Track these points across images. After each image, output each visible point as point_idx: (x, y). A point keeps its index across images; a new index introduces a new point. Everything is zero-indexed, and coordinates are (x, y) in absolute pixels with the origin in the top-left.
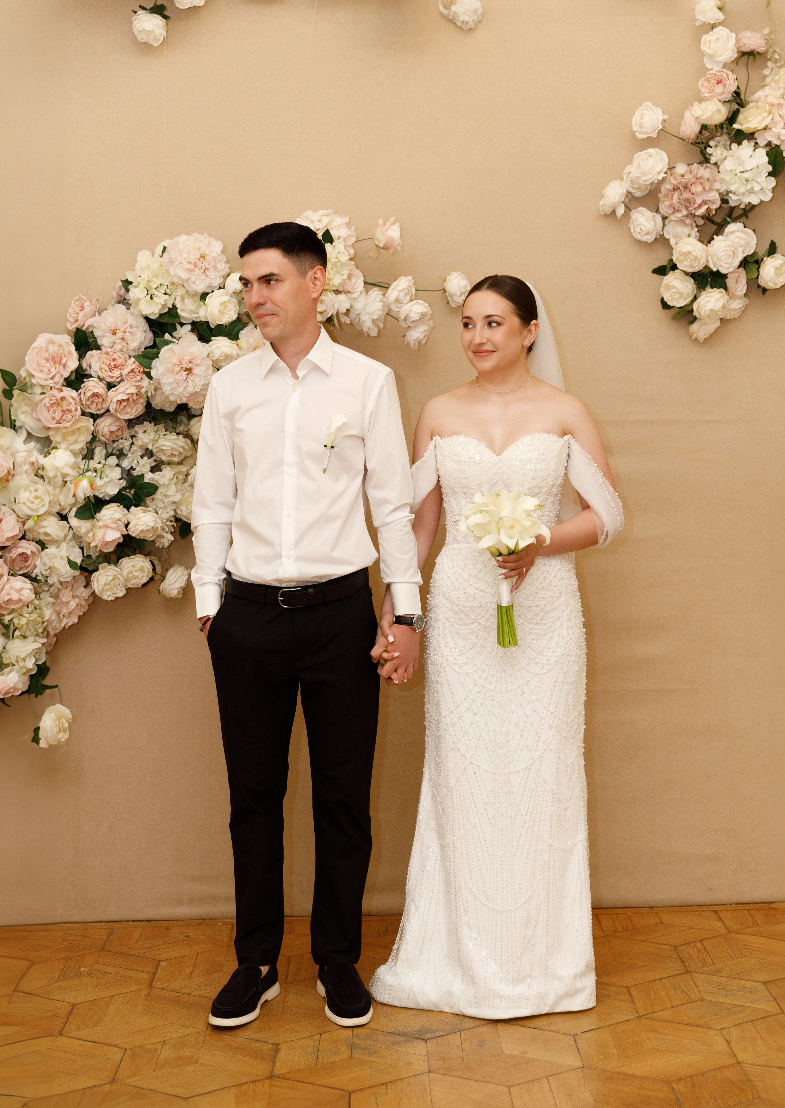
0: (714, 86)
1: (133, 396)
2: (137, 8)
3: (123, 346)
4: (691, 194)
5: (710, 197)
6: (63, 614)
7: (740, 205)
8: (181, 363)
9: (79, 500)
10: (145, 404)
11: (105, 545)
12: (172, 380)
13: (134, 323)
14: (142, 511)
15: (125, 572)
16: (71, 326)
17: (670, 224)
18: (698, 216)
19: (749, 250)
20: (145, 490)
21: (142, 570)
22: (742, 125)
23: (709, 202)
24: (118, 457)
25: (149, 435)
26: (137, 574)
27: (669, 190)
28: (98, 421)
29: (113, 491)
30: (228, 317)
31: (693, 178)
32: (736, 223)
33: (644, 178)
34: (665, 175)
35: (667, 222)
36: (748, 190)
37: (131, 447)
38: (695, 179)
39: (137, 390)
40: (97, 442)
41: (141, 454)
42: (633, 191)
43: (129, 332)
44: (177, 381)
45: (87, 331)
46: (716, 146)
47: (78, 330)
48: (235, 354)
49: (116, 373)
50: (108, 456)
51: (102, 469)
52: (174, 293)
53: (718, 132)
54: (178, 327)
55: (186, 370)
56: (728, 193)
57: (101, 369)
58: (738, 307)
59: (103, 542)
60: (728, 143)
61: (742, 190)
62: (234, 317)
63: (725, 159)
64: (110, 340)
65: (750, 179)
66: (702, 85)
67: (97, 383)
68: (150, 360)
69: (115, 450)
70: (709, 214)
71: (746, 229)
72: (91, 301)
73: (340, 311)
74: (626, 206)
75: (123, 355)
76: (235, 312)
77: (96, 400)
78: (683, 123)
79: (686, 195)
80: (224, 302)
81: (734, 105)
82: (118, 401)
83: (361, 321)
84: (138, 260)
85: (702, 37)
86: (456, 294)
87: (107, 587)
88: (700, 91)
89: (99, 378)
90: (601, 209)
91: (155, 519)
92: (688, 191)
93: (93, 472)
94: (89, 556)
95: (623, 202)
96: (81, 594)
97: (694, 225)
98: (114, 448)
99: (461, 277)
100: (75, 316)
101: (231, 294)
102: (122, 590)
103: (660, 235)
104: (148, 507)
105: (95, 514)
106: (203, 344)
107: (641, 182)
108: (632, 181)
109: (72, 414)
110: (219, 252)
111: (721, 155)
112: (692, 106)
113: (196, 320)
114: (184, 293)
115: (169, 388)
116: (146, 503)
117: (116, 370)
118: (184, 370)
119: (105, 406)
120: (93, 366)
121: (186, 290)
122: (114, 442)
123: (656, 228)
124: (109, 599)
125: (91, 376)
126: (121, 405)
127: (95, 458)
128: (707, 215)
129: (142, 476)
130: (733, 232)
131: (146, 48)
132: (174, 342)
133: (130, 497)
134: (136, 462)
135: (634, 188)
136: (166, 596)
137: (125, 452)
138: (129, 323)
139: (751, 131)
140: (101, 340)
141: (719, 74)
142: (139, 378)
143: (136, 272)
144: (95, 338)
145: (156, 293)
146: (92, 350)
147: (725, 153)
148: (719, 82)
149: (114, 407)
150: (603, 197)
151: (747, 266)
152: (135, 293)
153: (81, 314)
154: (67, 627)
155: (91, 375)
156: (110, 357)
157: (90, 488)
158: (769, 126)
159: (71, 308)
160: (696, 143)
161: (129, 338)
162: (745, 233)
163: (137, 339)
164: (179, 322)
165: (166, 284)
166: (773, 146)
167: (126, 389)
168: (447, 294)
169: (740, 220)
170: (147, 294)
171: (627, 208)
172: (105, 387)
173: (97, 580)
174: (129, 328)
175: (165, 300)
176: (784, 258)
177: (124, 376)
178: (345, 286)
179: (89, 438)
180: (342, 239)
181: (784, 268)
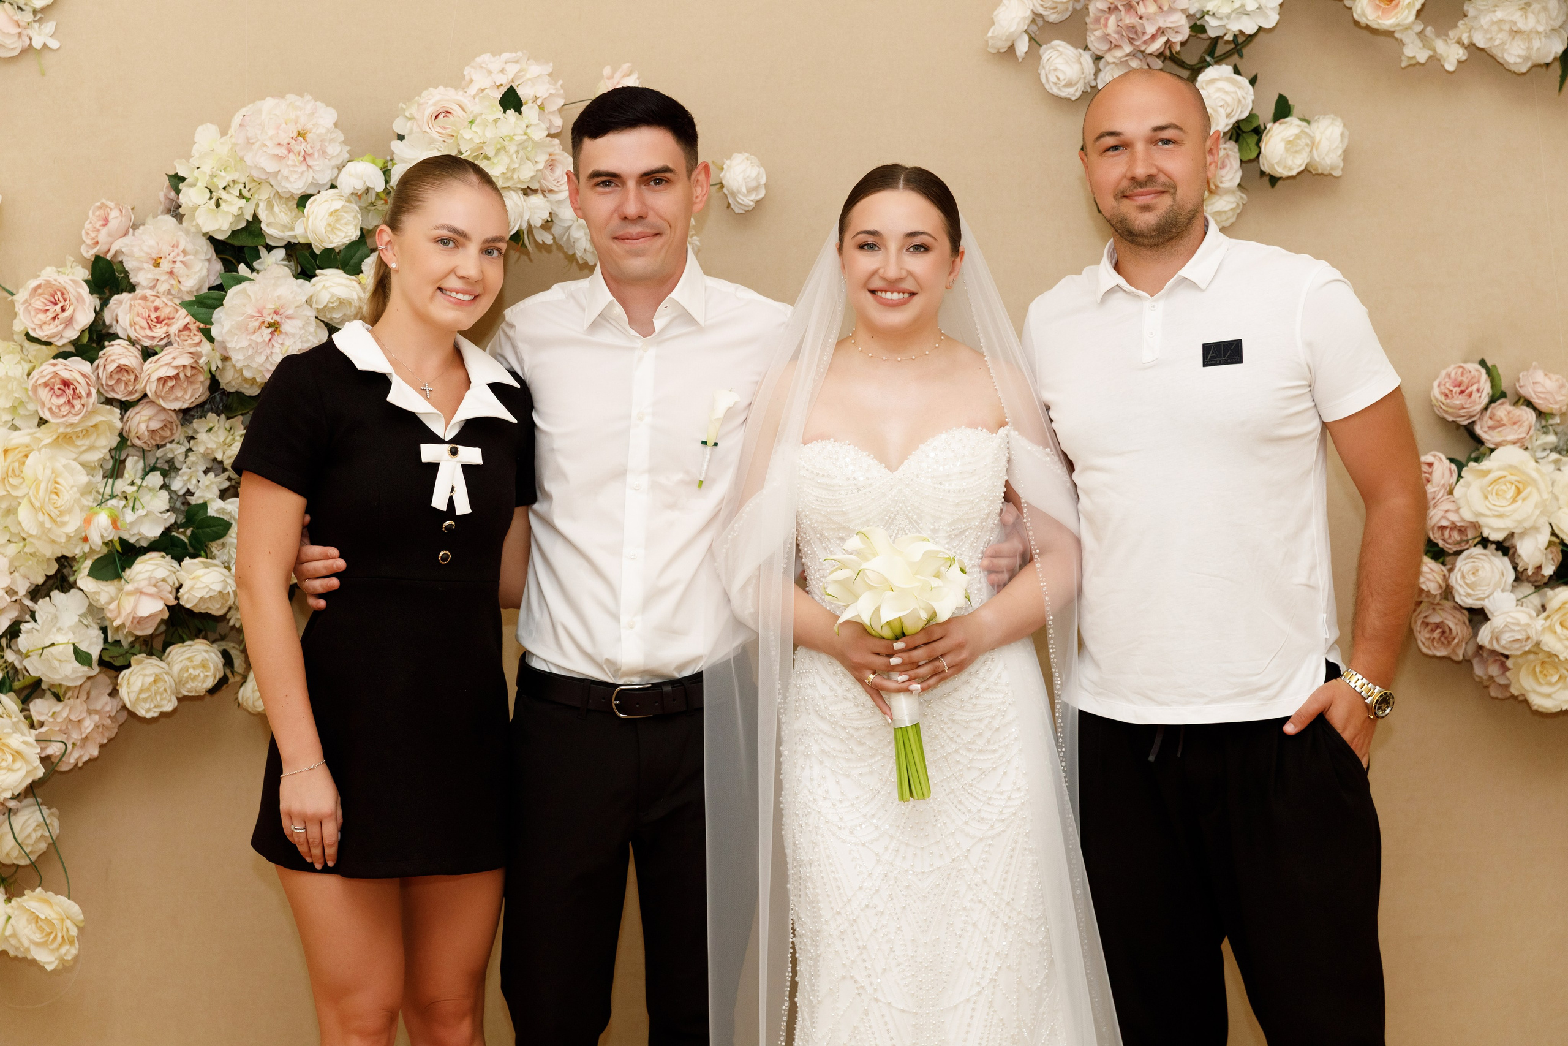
1: (186, 371)
3: (172, 285)
4: (1137, 19)
5: (1172, 22)
6: (73, 741)
7: (1225, 34)
8: (260, 312)
9: (93, 547)
10: (208, 383)
11: (138, 622)
12: (245, 344)
13: (190, 247)
14: (202, 566)
15: (176, 669)
16: (88, 252)
17: (1108, 68)
18: (1151, 54)
19: (1241, 112)
20: (208, 530)
21: (204, 665)
23: (1168, 30)
24: (165, 474)
25: (218, 436)
26: (197, 672)
27: (1102, 11)
28: (131, 412)
29: (154, 531)
30: (343, 235)
32: (1220, 65)
35: (1102, 63)
36: (1236, 9)
37: (186, 456)
39: (192, 361)
40: (130, 449)
41: (204, 468)
42: (1044, 13)
43: (182, 262)
44: (254, 345)
45: (115, 260)
47: (98, 259)
48: (355, 297)
49: (160, 331)
50: (146, 473)
51: (135, 495)
52: (256, 196)
54: (263, 252)
55: (270, 325)
56: (1204, 14)
57: (133, 324)
58: (1226, 209)
59: (134, 618)
61: (1225, 10)
62: (355, 235)
64: (150, 276)
67: (126, 348)
68: (211, 310)
69: (159, 461)
70: (1171, 52)
71: (1236, 76)
72: (121, 211)
73: (533, 223)
74: (1031, 39)
75: (171, 300)
76: (356, 227)
77: (125, 377)
79: (1129, 19)
80: (337, 211)
82: (159, 379)
83: (572, 240)
84: (196, 140)
86: (739, 192)
87: (143, 696)
89: (129, 340)
90: (990, 44)
91: (223, 578)
92: (1132, 13)
93: (121, 499)
94: (117, 643)
95: (1026, 32)
96: (103, 707)
98: (158, 458)
99: (749, 162)
100: (93, 235)
101: (348, 198)
102: (170, 700)
103: (1091, 87)
104: (213, 558)
105: (123, 570)
106: (301, 281)
109: (83, 402)
110: (331, 125)
113: (293, 241)
114: (272, 196)
115: (241, 357)
116: (212, 552)
117: (159, 325)
118: (266, 325)
119: (139, 387)
120: (119, 320)
121: (275, 191)
122: (159, 449)
123: (1083, 76)
124: (149, 716)
125: (116, 337)
126: (166, 386)
127: (126, 475)
128: (1168, 53)
129: (204, 506)
130: (1212, 81)
132: (250, 280)
133: (182, 540)
134: (194, 481)
135: (1045, 8)
136: (250, 710)
137: (177, 465)
138: (181, 247)
140: (136, 276)
142: (197, 339)
143: (191, 160)
144: (126, 274)
145: (224, 195)
146: (120, 291)
149: (153, 389)
150: (993, 24)
151: (1241, 139)
152: (190, 196)
153: (105, 231)
154: (80, 765)
155: (118, 335)
156: (149, 304)
157: (111, 527)
159: (88, 221)
161: (181, 271)
162: (1234, 83)
163: (195, 273)
164: (264, 244)
165: (243, 180)
167: (174, 358)
168: (725, 190)
169: (1227, 61)
170: (211, 198)
171: (1033, 42)
172: (138, 354)
173: (128, 684)
174: (182, 255)
175: (241, 208)
176: (1305, 124)
177: (172, 336)
178: (542, 181)
179: (114, 441)
180: (539, 102)
181: (1304, 141)
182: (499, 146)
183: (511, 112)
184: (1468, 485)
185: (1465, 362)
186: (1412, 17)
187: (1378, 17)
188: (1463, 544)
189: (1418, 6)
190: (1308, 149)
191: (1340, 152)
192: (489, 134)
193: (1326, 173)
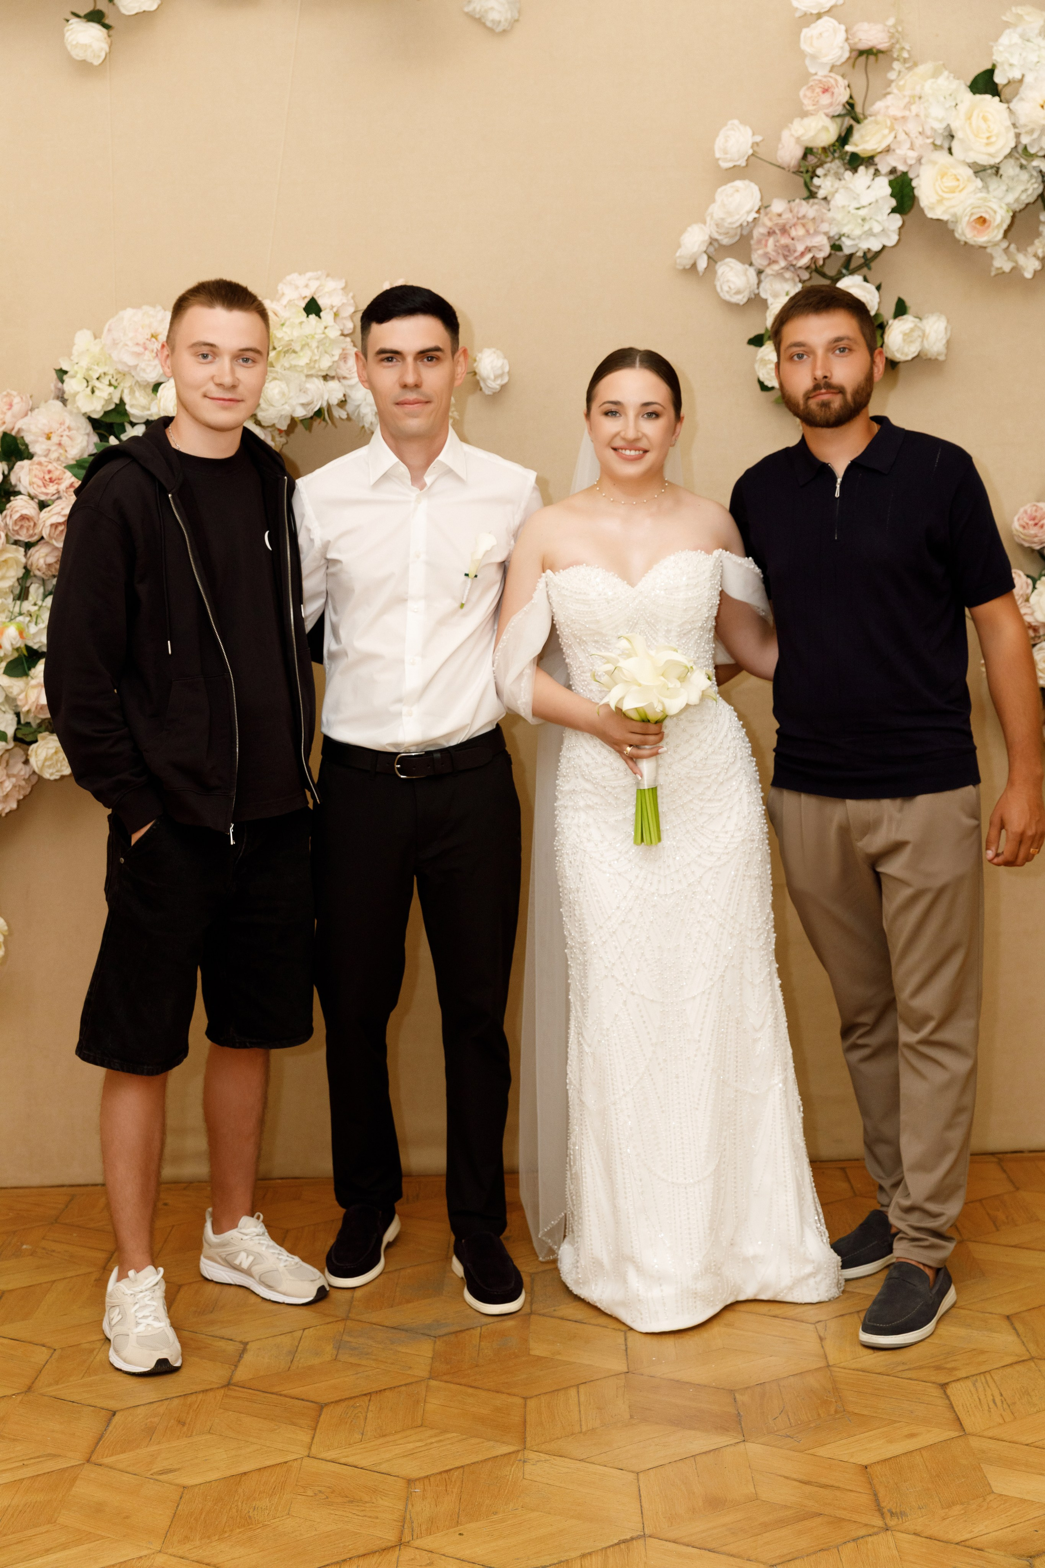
0: (819, 95)
2: (69, 16)
3: (61, 454)
4: (790, 240)
5: (817, 242)
7: (857, 252)
9: (6, 653)
11: (41, 708)
13: (73, 425)
17: (767, 280)
18: (800, 268)
22: (856, 145)
23: (814, 249)
27: (763, 234)
28: (32, 550)
31: (793, 217)
32: (854, 275)
33: (729, 220)
34: (756, 215)
35: (763, 276)
36: (865, 232)
38: (795, 220)
40: (34, 578)
42: (718, 237)
43: (68, 436)
45: (19, 436)
46: (825, 175)
47: (5, 434)
49: (52, 489)
50: (45, 596)
51: (37, 613)
52: (122, 385)
53: (827, 157)
54: (128, 427)
56: (841, 236)
57: (31, 484)
59: (37, 705)
60: (842, 170)
61: (857, 232)
63: (836, 192)
64: (44, 447)
65: (868, 218)
66: (805, 96)
67: (27, 501)
70: (815, 265)
71: (865, 284)
72: (21, 397)
73: (331, 402)
74: (709, 257)
75: (60, 465)
77: (26, 524)
78: (780, 146)
79: (784, 240)
81: (849, 121)
82: (52, 525)
83: (361, 415)
84: (75, 342)
85: (801, 32)
86: (488, 378)
87: (47, 763)
88: (802, 104)
89: (29, 495)
90: (678, 261)
92: (786, 235)
93: (27, 616)
94: (28, 724)
95: (705, 252)
96: (18, 772)
97: (797, 279)
99: (496, 355)
100: (1, 417)
103: (755, 294)
105: (29, 669)
107: (726, 225)
108: (717, 225)
111: (832, 186)
112: (792, 123)
113: (151, 418)
114: (133, 384)
117: (51, 484)
119: (37, 531)
120: (22, 480)
121: (135, 380)
123: (749, 286)
124: (52, 778)
125: (19, 493)
126: (57, 530)
127: (30, 598)
128: (812, 265)
131: (84, 68)
135: (720, 234)
138: (67, 424)
139: (869, 154)
140: (34, 447)
141: (824, 80)
143: (72, 358)
144: (27, 446)
145: (97, 384)
146: (22, 459)
147: (837, 184)
148: (825, 91)
149: (48, 532)
150: (680, 247)
152: (72, 385)
153: (9, 413)
154: (4, 815)
155: (20, 491)
156: (43, 468)
157: (18, 637)
158: (892, 147)
160: (798, 172)
161: (67, 443)
162: (864, 289)
163: (78, 444)
164: (129, 421)
165: (111, 372)
166: (899, 174)
167: (62, 509)
168: (478, 377)
169: (859, 272)
170: (87, 387)
171: (710, 260)
172: (36, 506)
173: (36, 754)
174: (67, 430)
175: (110, 394)
176: (917, 320)
177: (61, 492)
178: (338, 370)
179: (21, 572)
180: (335, 310)
181: (916, 333)
182: (304, 343)
183: (313, 317)
184: (1041, 594)
185: (1038, 501)
186: (1000, 235)
187: (974, 236)
188: (1036, 639)
189: (1005, 226)
190: (920, 340)
191: (944, 341)
192: (296, 333)
193: (933, 358)
